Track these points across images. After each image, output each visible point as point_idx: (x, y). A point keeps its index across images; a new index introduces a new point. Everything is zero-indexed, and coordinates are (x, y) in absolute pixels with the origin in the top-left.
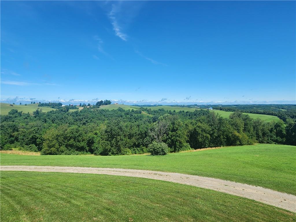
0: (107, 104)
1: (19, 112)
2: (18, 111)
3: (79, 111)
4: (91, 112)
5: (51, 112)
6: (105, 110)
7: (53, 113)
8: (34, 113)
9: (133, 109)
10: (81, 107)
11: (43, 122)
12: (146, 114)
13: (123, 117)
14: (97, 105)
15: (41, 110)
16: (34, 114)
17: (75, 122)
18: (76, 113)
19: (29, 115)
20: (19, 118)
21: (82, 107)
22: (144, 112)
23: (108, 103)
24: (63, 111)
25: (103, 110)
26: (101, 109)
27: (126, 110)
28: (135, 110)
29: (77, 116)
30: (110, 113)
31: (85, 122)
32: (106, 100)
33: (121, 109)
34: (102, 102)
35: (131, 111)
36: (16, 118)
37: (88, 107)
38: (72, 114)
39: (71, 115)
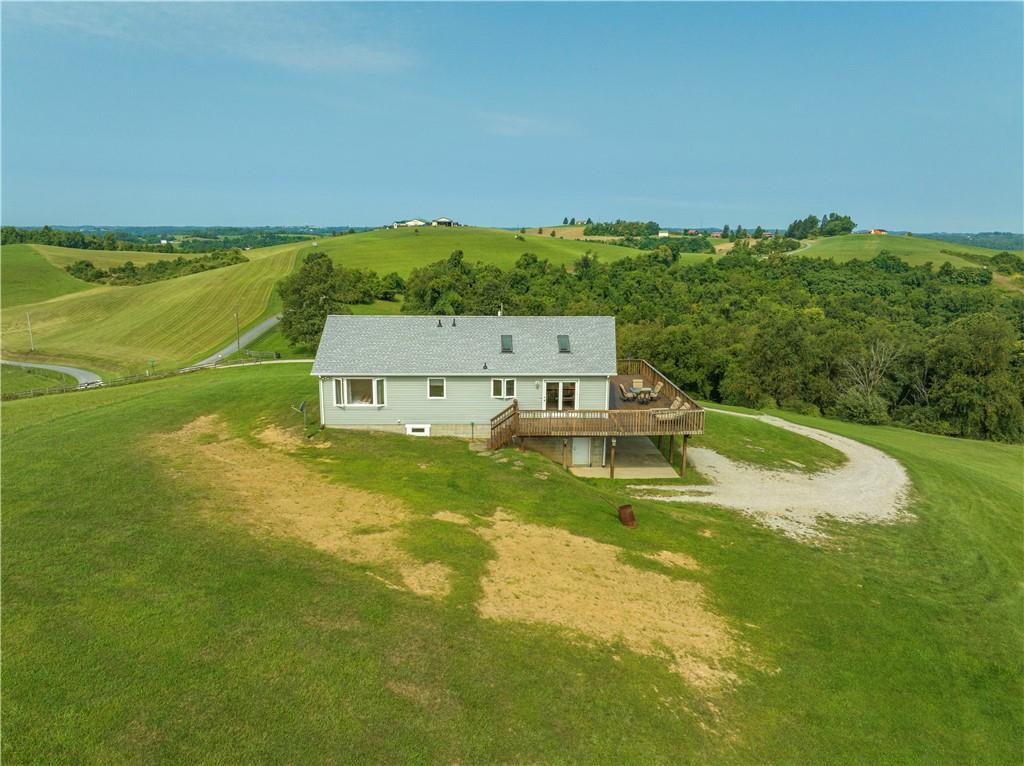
0: (831, 233)
1: (540, 262)
2: (538, 260)
3: (716, 258)
4: (757, 266)
5: (622, 263)
6: (819, 259)
7: (628, 266)
8: (577, 264)
9: (947, 264)
10: (727, 240)
11: (599, 295)
12: (1015, 289)
13: (892, 297)
14: (791, 233)
15: (595, 257)
16: (575, 270)
17: (694, 305)
18: (702, 269)
19: (565, 272)
20: (541, 281)
21: (731, 241)
22: (1009, 279)
23: (839, 227)
24: (660, 259)
25: (805, 261)
26: (801, 257)
27: (911, 265)
28: (959, 264)
29: (702, 281)
30: (835, 276)
31: (727, 305)
32: (832, 215)
33: (893, 258)
34: (812, 221)
35: (936, 269)
36: (533, 281)
37: (753, 242)
38: (687, 272)
39: (682, 278)
